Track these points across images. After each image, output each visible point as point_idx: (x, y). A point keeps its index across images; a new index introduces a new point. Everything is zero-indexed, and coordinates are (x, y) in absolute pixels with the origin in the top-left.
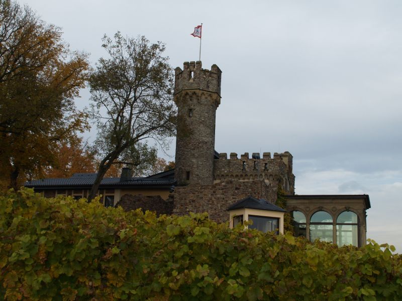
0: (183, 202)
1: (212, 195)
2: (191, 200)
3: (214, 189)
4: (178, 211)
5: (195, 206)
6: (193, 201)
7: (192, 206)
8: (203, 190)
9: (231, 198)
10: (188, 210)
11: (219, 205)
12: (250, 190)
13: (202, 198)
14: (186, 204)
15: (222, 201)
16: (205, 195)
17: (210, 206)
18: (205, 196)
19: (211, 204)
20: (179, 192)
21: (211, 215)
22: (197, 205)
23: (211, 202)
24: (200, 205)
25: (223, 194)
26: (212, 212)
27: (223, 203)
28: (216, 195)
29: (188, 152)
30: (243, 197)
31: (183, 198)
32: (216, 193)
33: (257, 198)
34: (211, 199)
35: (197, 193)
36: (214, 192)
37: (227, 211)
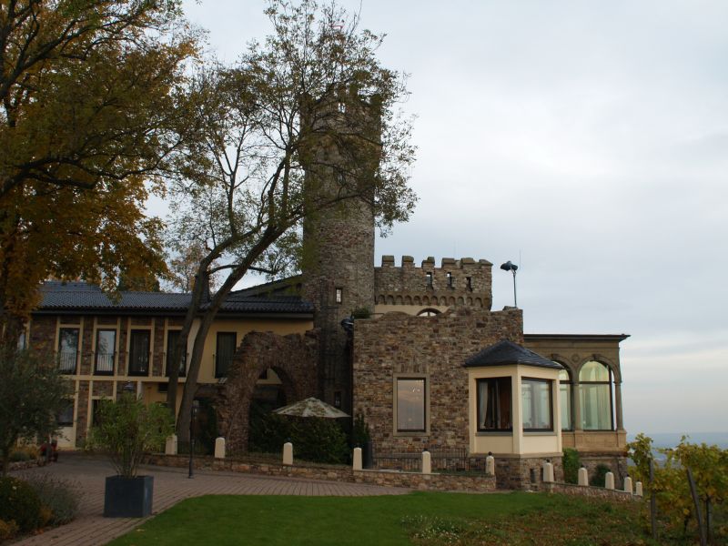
0: (373, 348)
1: (431, 336)
2: (389, 345)
3: (434, 326)
4: (363, 367)
5: (399, 358)
6: (395, 348)
7: (392, 358)
8: (414, 326)
9: (470, 343)
10: (383, 365)
11: (447, 357)
12: (505, 328)
13: (412, 342)
14: (379, 354)
15: (453, 349)
16: (417, 336)
17: (429, 358)
18: (419, 339)
19: (430, 355)
20: (365, 329)
21: (432, 376)
22: (403, 355)
23: (430, 351)
24: (409, 356)
25: (454, 335)
26: (434, 369)
27: (455, 351)
28: (439, 336)
29: (337, 250)
30: (492, 342)
31: (374, 342)
32: (440, 332)
33: (518, 343)
34: (431, 345)
35: (400, 332)
36: (436, 331)
37: (463, 369)
